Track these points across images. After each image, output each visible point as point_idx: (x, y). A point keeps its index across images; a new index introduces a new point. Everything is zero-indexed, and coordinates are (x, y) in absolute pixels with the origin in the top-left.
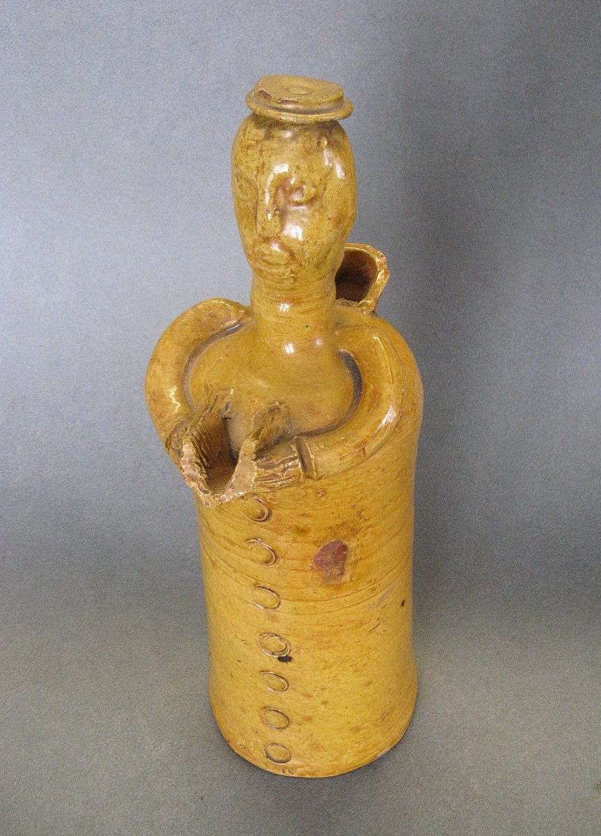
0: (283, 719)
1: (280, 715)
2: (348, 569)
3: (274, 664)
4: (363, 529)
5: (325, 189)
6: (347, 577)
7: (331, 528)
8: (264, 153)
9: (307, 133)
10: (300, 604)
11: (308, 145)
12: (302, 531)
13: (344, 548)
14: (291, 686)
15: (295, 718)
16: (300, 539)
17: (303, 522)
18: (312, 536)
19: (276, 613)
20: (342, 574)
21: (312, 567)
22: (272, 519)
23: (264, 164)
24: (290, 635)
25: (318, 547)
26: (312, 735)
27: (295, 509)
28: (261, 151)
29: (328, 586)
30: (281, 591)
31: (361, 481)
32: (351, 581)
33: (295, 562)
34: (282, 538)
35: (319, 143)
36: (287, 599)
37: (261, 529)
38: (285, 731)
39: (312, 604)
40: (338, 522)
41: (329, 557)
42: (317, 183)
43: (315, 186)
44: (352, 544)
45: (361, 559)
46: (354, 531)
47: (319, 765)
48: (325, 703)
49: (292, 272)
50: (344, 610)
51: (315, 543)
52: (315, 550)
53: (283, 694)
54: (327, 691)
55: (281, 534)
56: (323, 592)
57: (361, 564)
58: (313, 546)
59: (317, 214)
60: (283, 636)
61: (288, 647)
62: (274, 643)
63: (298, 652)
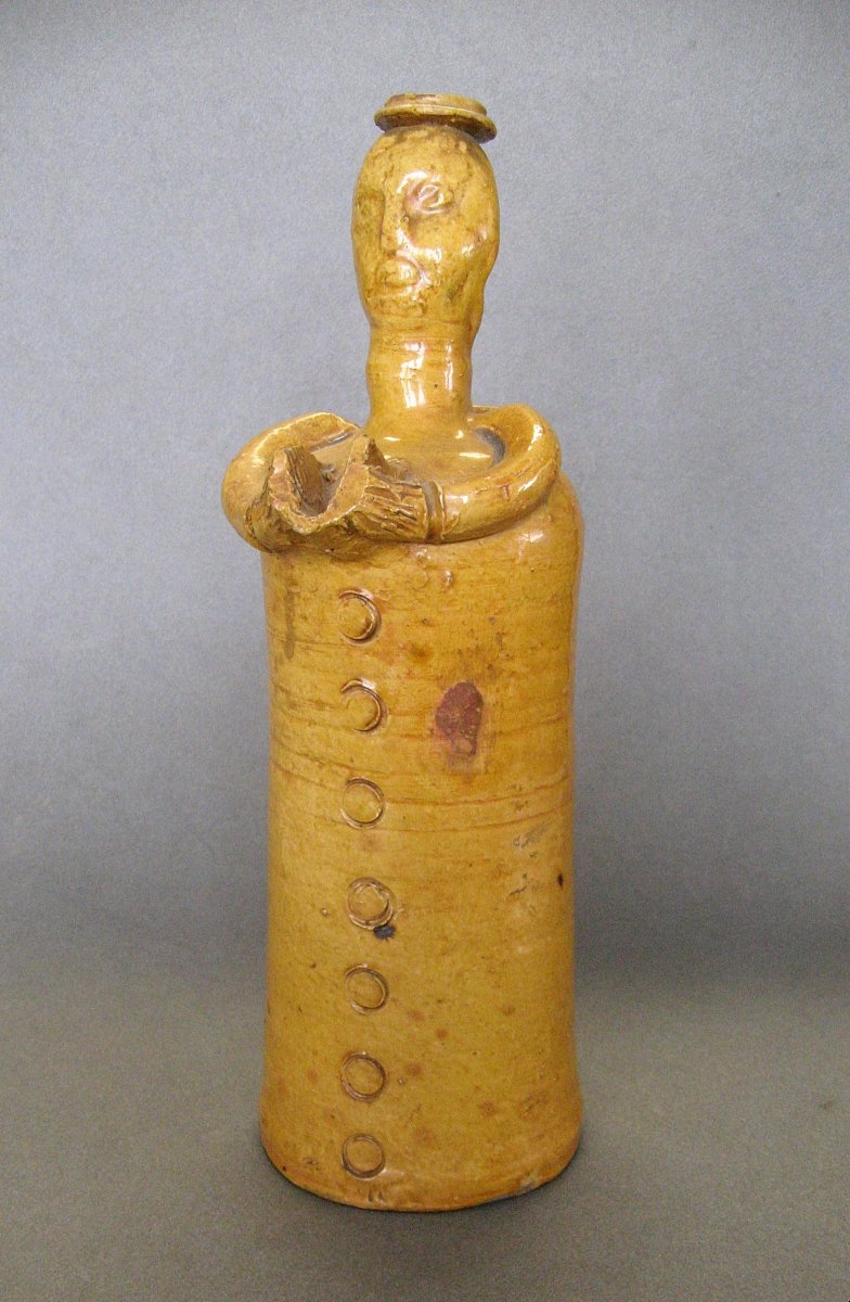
0: (376, 1076)
1: (372, 1068)
2: (483, 743)
3: (366, 948)
4: (505, 674)
5: (463, 196)
6: (479, 762)
7: (460, 652)
8: (393, 158)
9: (444, 134)
10: (412, 810)
11: (445, 146)
12: (420, 654)
13: (478, 700)
14: (391, 995)
15: (395, 1069)
16: (417, 670)
17: (424, 636)
18: (436, 664)
19: (373, 832)
20: (473, 753)
21: (432, 730)
22: (381, 633)
23: (393, 168)
24: (394, 879)
25: (443, 689)
26: (419, 1109)
27: (412, 609)
28: (391, 155)
29: (454, 774)
30: (386, 784)
31: (503, 574)
32: (487, 772)
33: (408, 719)
34: (393, 671)
35: (457, 146)
36: (393, 801)
37: (365, 658)
38: (379, 1104)
39: (428, 809)
40: (472, 644)
41: (456, 715)
42: (454, 187)
43: (451, 191)
44: (489, 698)
45: (501, 733)
46: (493, 671)
47: (428, 1177)
48: (442, 1034)
49: (421, 296)
50: (475, 832)
51: (438, 679)
52: (438, 696)
53: (376, 1017)
54: (444, 1005)
55: (391, 663)
56: (447, 786)
57: (500, 742)
58: (434, 687)
59: (453, 222)
60: (385, 883)
61: (391, 908)
62: (369, 899)
63: (405, 915)
